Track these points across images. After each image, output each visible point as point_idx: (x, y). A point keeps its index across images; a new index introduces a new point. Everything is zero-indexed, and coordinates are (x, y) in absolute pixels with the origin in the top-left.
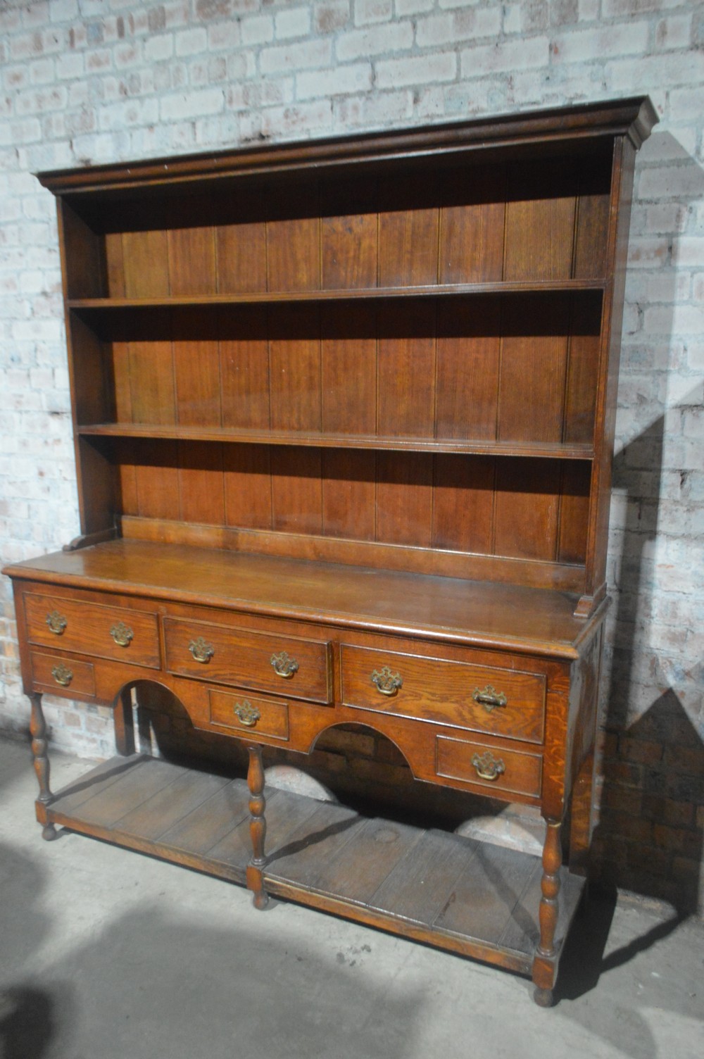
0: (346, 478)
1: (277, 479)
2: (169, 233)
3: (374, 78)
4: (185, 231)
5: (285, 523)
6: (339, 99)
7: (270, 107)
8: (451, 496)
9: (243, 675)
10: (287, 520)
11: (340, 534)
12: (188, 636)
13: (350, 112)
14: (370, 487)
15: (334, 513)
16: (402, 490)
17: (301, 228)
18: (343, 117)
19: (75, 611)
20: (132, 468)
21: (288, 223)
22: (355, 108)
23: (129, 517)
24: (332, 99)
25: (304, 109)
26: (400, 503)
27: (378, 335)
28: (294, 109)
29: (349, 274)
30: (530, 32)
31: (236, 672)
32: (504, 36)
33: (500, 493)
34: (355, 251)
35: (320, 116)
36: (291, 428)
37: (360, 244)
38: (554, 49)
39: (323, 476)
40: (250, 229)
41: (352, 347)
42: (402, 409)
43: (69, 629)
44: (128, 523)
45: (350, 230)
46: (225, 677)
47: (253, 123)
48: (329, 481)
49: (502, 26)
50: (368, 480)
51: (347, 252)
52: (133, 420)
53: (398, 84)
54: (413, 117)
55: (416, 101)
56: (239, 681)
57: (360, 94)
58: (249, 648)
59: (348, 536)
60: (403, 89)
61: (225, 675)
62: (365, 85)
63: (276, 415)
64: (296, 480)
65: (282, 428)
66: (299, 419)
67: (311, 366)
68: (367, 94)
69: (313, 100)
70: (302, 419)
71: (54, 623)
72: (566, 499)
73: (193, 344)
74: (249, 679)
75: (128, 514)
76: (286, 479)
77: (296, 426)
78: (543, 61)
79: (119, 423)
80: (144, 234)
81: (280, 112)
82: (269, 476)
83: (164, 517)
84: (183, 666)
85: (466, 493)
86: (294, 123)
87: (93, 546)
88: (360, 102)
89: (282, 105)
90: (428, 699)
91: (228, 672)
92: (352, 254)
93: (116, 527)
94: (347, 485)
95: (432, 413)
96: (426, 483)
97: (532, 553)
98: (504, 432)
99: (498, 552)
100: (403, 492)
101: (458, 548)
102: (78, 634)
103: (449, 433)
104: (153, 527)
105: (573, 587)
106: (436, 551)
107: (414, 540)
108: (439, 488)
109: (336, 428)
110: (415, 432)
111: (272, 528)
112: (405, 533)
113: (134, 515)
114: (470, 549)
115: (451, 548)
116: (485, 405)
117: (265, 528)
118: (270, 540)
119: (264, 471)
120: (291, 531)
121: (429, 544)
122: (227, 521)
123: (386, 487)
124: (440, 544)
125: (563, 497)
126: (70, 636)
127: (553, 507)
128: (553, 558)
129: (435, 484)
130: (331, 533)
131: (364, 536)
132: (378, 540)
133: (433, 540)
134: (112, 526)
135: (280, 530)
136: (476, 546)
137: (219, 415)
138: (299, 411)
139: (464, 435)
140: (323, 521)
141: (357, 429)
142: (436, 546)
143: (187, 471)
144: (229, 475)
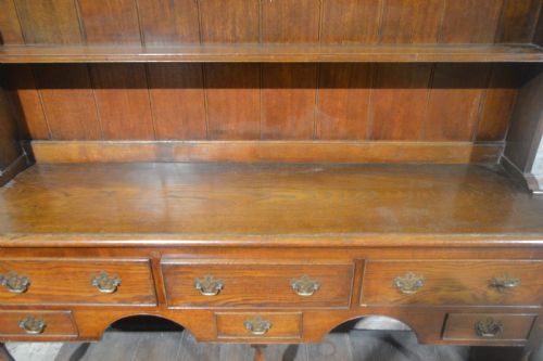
0: (287, 87)
1: (211, 92)
5: (222, 132)
8: (387, 97)
10: (224, 129)
11: (279, 137)
14: (311, 93)
15: (272, 119)
16: (342, 93)
19: (39, 269)
20: (35, 92)
23: (40, 142)
26: (340, 104)
31: (250, 298)
33: (434, 90)
36: (225, 40)
39: (262, 86)
42: (347, 17)
43: (32, 285)
44: (40, 149)
46: (240, 303)
48: (268, 90)
50: (309, 87)
52: (24, 39)
56: (253, 305)
59: (288, 137)
61: (237, 301)
63: (207, 27)
64: (232, 93)
65: (215, 40)
66: (234, 31)
70: (238, 30)
71: (12, 283)
72: (490, 91)
75: (37, 139)
76: (221, 92)
77: (231, 38)
79: (5, 45)
82: (202, 90)
83: (83, 138)
84: (188, 302)
85: (402, 92)
87: (12, 182)
91: (239, 299)
93: (25, 153)
94: (286, 93)
95: (378, 20)
96: (366, 86)
97: (454, 137)
98: (445, 35)
99: (425, 138)
100: (343, 94)
101: (391, 139)
102: (47, 289)
103: (393, 39)
104: (72, 149)
105: (486, 160)
106: (373, 144)
107: (351, 136)
108: (378, 90)
109: (277, 37)
110: (358, 39)
111: (208, 138)
112: (342, 130)
113: (46, 139)
114: (402, 139)
115: (385, 138)
116: (431, 10)
117: (200, 139)
118: (207, 148)
119: (197, 86)
120: (228, 139)
121: (365, 138)
122: (156, 136)
123: (327, 92)
124: (375, 137)
125: (488, 90)
126: (36, 292)
127: (476, 100)
128: (470, 140)
129: (374, 87)
130: (270, 137)
131: (303, 136)
132: (317, 138)
133: (368, 135)
134: (21, 153)
135: (216, 139)
136: (407, 134)
137: (137, 29)
138: (234, 22)
139: (407, 39)
140: (261, 126)
141: (299, 38)
142: (371, 139)
143: (104, 91)
144: (156, 92)
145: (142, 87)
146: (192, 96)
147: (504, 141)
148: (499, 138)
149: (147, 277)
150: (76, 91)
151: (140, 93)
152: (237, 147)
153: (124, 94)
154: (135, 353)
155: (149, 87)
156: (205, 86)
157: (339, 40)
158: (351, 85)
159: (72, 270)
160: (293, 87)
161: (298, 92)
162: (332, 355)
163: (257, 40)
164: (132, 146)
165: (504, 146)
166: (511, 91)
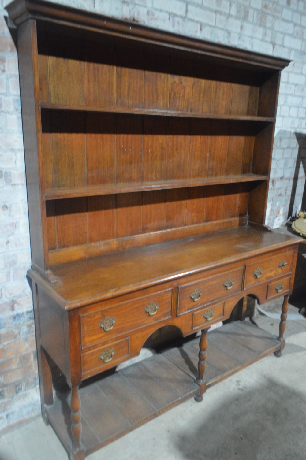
0: (175, 201)
1: (144, 207)
2: (84, 64)
3: (187, 11)
4: (96, 65)
5: (147, 229)
6: (172, 15)
7: (140, 5)
8: (210, 201)
10: (148, 227)
11: (171, 227)
13: (176, 24)
14: (185, 202)
15: (169, 218)
16: (195, 201)
17: (161, 77)
18: (174, 26)
20: (53, 218)
21: (154, 73)
22: (179, 23)
23: (50, 251)
24: (170, 14)
25: (157, 14)
26: (194, 207)
27: (190, 134)
28: (152, 12)
29: (180, 104)
30: (237, 18)
32: (229, 16)
33: (225, 196)
34: (183, 94)
35: (164, 21)
36: (152, 180)
37: (185, 91)
38: (242, 27)
39: (165, 201)
40: (135, 72)
41: (180, 139)
42: (197, 166)
45: (182, 83)
47: (130, 11)
48: (168, 203)
49: (230, 11)
50: (183, 200)
51: (180, 94)
53: (196, 19)
54: (200, 35)
55: (201, 29)
56: (210, 301)
57: (181, 17)
59: (175, 227)
60: (197, 22)
62: (182, 13)
63: (145, 174)
64: (153, 206)
65: (148, 180)
66: (156, 176)
67: (162, 148)
68: (184, 18)
69: (161, 11)
70: (157, 175)
76: (149, 206)
77: (154, 178)
78: (239, 30)
80: (66, 60)
81: (145, 10)
82: (140, 207)
84: (187, 308)
85: (215, 198)
86: (152, 19)
88: (181, 21)
89: (146, 7)
92: (181, 95)
94: (175, 203)
95: (207, 167)
97: (233, 216)
98: (227, 172)
99: (224, 218)
101: (212, 220)
103: (212, 175)
105: (243, 225)
106: (207, 224)
107: (199, 222)
108: (208, 199)
109: (172, 177)
110: (201, 176)
111: (141, 233)
112: (195, 219)
114: (216, 220)
115: (210, 221)
116: (222, 162)
117: (137, 234)
118: (141, 239)
119: (139, 204)
120: (149, 232)
123: (190, 201)
124: (207, 221)
125: (241, 194)
127: (238, 198)
128: (238, 216)
130: (167, 227)
131: (181, 225)
132: (186, 225)
133: (205, 220)
135: (145, 233)
136: (218, 218)
137: (114, 177)
138: (156, 171)
139: (216, 175)
140: (164, 223)
141: (180, 177)
144: (119, 210)
145: (112, 208)
146: (135, 211)
147: (247, 215)
148: (246, 214)
150: (77, 214)
151: (111, 212)
153: (102, 214)
155: (116, 208)
156: (142, 204)
157: (194, 177)
158: (198, 197)
161: (179, 202)
163: (164, 179)
164: (104, 244)
165: (248, 217)
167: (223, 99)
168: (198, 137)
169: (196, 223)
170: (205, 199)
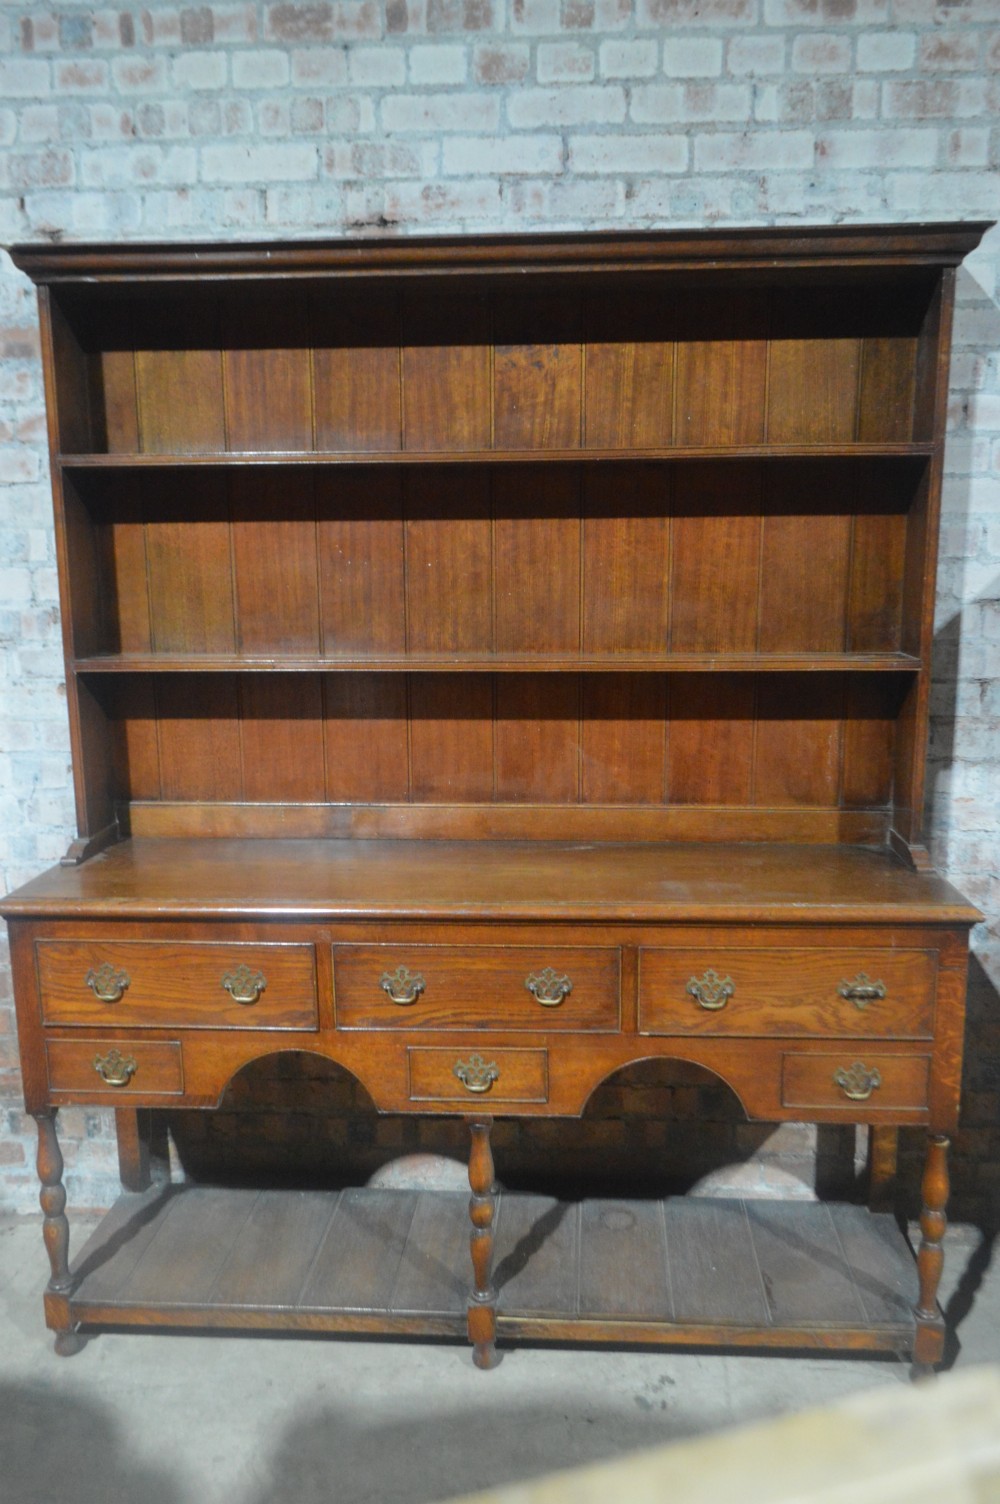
0: (532, 717)
1: (418, 725)
2: (227, 355)
3: (566, 157)
4: (255, 354)
5: (432, 789)
6: (510, 181)
7: (398, 180)
8: (691, 733)
9: (477, 1013)
10: (435, 784)
11: (523, 797)
12: (378, 967)
13: (528, 201)
14: (572, 727)
15: (512, 770)
16: (620, 727)
17: (459, 357)
18: (519, 207)
20: (151, 724)
21: (437, 350)
22: (537, 196)
23: (144, 803)
24: (501, 178)
25: (456, 188)
26: (617, 745)
27: (583, 514)
28: (439, 187)
29: (537, 427)
30: (790, 124)
31: (465, 1010)
32: (755, 124)
33: (762, 723)
34: (546, 394)
35: (482, 201)
37: (554, 385)
38: (821, 149)
39: (495, 715)
40: (371, 356)
41: (544, 529)
42: (620, 615)
44: (142, 814)
45: (539, 365)
46: (448, 1020)
47: (369, 201)
48: (504, 723)
49: (753, 112)
50: (568, 717)
51: (534, 396)
52: (152, 647)
53: (603, 169)
54: (625, 217)
55: (629, 195)
56: (468, 1024)
57: (545, 176)
58: (489, 971)
59: (537, 798)
60: (611, 177)
61: (444, 1017)
62: (552, 164)
63: (416, 630)
64: (450, 725)
65: (427, 648)
66: (455, 635)
67: (475, 557)
68: (556, 179)
69: (471, 177)
70: (461, 635)
71: (102, 985)
72: (851, 724)
73: (269, 526)
74: (486, 1017)
75: (140, 798)
76: (433, 724)
77: (450, 644)
78: (807, 161)
79: (124, 652)
80: (178, 354)
81: (416, 189)
82: (404, 722)
83: (212, 797)
84: (368, 1016)
85: (714, 726)
86: (439, 206)
87: (101, 855)
88: (545, 187)
89: (419, 179)
90: (773, 1006)
91: (448, 1012)
92: (541, 398)
93: (117, 821)
94: (533, 726)
95: (665, 619)
96: (656, 716)
97: (807, 799)
98: (766, 640)
99: (760, 800)
100: (621, 730)
101: (703, 801)
102: (151, 997)
103: (690, 646)
104: (192, 815)
105: (864, 838)
106: (674, 809)
107: (638, 796)
108: (676, 723)
109: (517, 645)
110: (639, 647)
111: (409, 799)
112: (624, 787)
113: (153, 799)
114: (722, 801)
115: (694, 800)
116: (740, 606)
117: (397, 800)
118: (406, 816)
119: (396, 714)
120: (441, 801)
121: (662, 801)
122: (328, 796)
123: (595, 725)
124: (677, 798)
125: (848, 722)
126: (134, 1002)
127: (833, 739)
128: (834, 804)
129: (669, 717)
130: (507, 797)
131: (562, 797)
132: (584, 801)
133: (666, 794)
134: (111, 820)
135: (423, 800)
136: (729, 792)
137: (316, 634)
138: (455, 623)
139: (711, 647)
140: (494, 780)
141: (550, 646)
142: (672, 800)
143: (255, 722)
144: (334, 724)
145: (314, 717)
146: (387, 733)
147: (890, 806)
148: (881, 800)
149: (306, 976)
150: (214, 722)
151: (311, 726)
152: (454, 814)
153: (284, 729)
154: (251, 1218)
155: (325, 717)
156: (409, 715)
157: (609, 647)
158: (632, 714)
159: (195, 961)
160: (543, 717)
161: (550, 724)
162: (629, 1228)
163: (489, 646)
164: (288, 810)
165: (891, 813)
166: (885, 723)
167: (725, 396)
168: (620, 525)
169: (628, 800)
170: (665, 723)
